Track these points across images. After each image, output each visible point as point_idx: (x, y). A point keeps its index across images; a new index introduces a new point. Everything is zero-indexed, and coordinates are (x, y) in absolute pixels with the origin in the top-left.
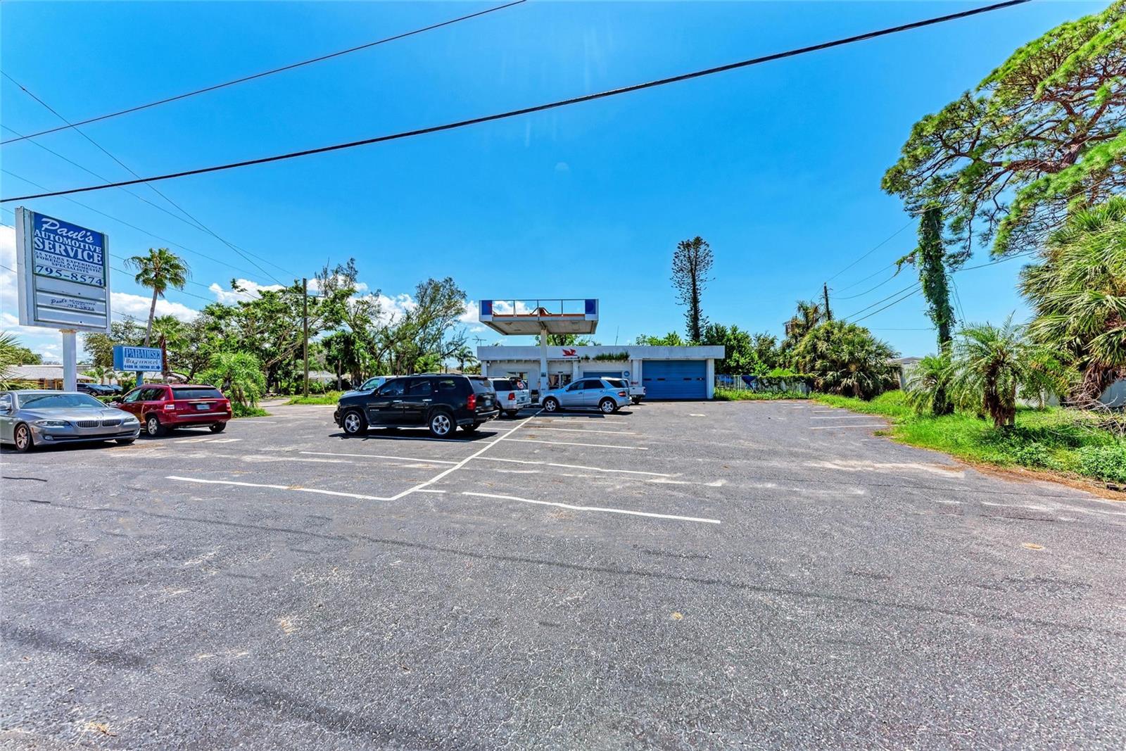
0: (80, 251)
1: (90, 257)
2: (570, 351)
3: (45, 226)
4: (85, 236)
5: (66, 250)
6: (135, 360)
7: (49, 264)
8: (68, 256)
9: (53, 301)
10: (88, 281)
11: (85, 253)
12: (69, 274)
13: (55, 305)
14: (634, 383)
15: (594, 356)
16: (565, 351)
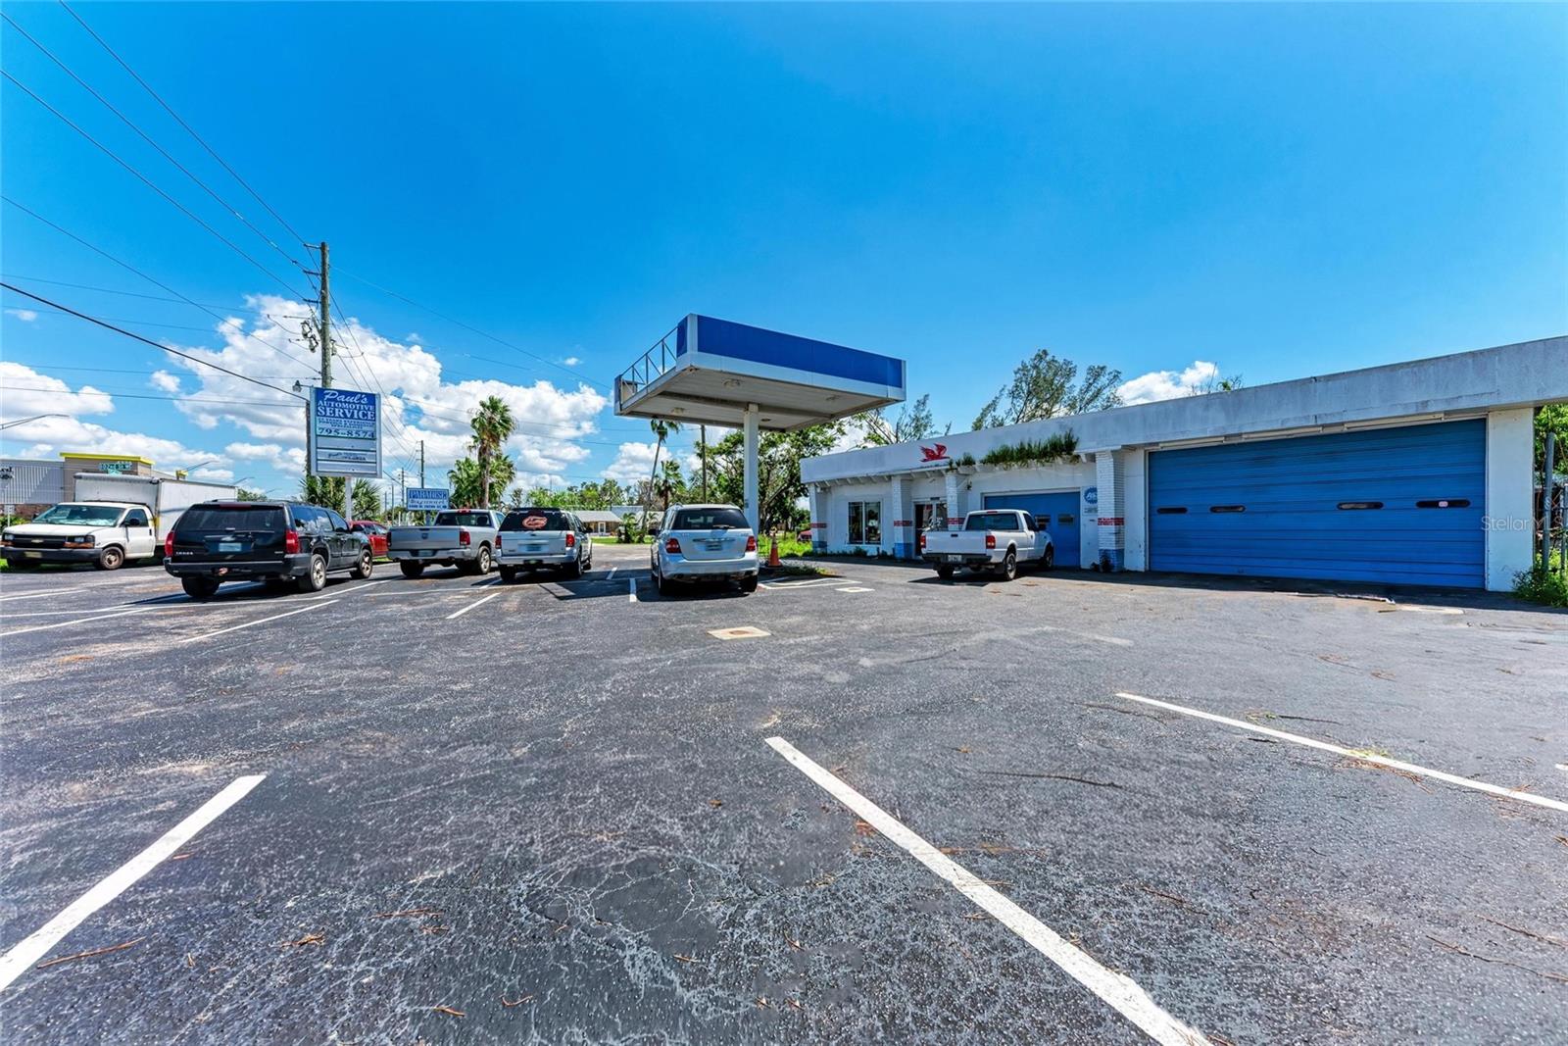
0: (356, 412)
1: (364, 415)
2: (935, 449)
3: (327, 397)
4: (361, 398)
5: (344, 413)
6: (420, 501)
7: (329, 426)
8: (346, 417)
9: (330, 455)
10: (362, 436)
11: (361, 413)
12: (346, 432)
13: (332, 458)
14: (1103, 522)
15: (983, 456)
16: (926, 451)
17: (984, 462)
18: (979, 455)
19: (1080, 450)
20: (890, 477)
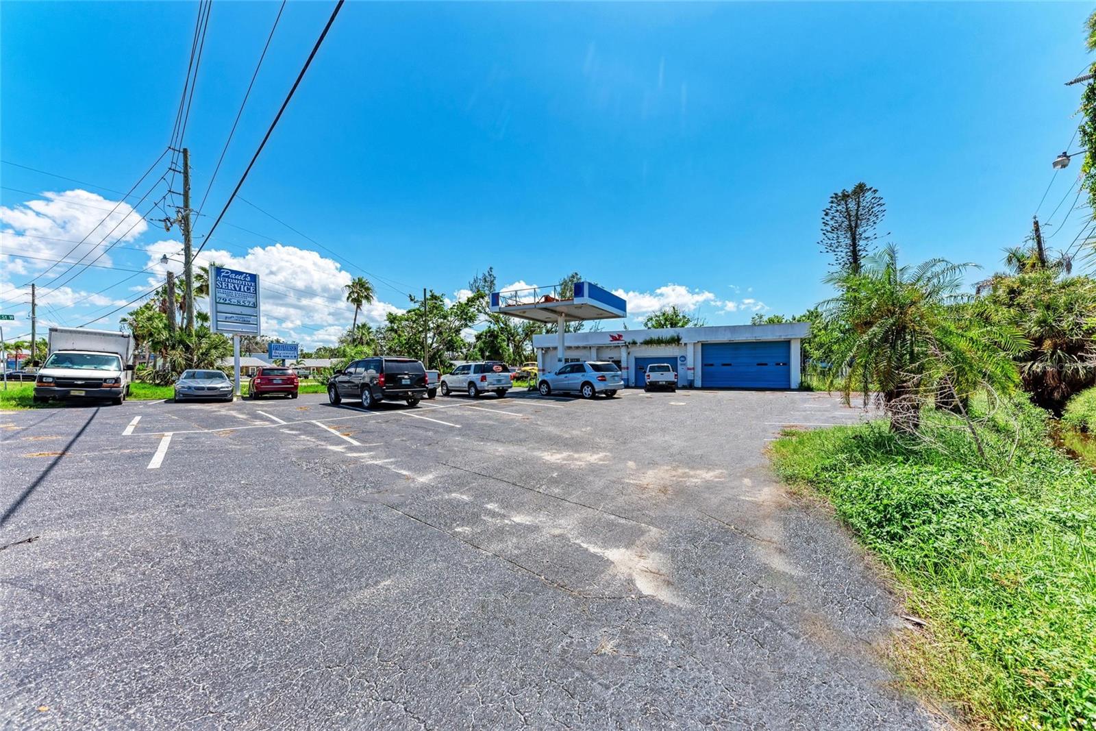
0: (242, 286)
1: (248, 289)
2: (617, 336)
3: (223, 274)
4: (246, 277)
5: (234, 287)
6: (280, 352)
7: (224, 296)
8: (236, 290)
9: (226, 318)
10: (247, 304)
11: (246, 287)
12: (236, 301)
13: (227, 320)
14: (689, 369)
15: (641, 341)
16: (612, 336)
17: (641, 343)
18: (639, 340)
19: (682, 341)
20: (590, 347)
